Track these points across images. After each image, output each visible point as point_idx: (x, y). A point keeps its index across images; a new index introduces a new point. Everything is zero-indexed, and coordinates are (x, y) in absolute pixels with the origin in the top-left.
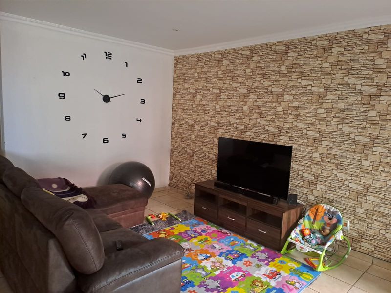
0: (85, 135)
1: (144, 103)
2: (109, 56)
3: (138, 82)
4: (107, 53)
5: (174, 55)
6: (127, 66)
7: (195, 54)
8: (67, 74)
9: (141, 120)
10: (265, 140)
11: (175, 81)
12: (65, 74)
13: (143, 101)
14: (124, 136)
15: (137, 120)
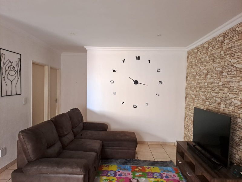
0: (123, 102)
1: (162, 84)
2: (138, 58)
3: (157, 71)
4: (137, 57)
5: (187, 50)
6: (150, 63)
7: (196, 47)
8: (115, 71)
9: (159, 95)
10: (233, 112)
11: (187, 68)
12: (114, 71)
13: (161, 83)
14: (147, 104)
15: (156, 95)
